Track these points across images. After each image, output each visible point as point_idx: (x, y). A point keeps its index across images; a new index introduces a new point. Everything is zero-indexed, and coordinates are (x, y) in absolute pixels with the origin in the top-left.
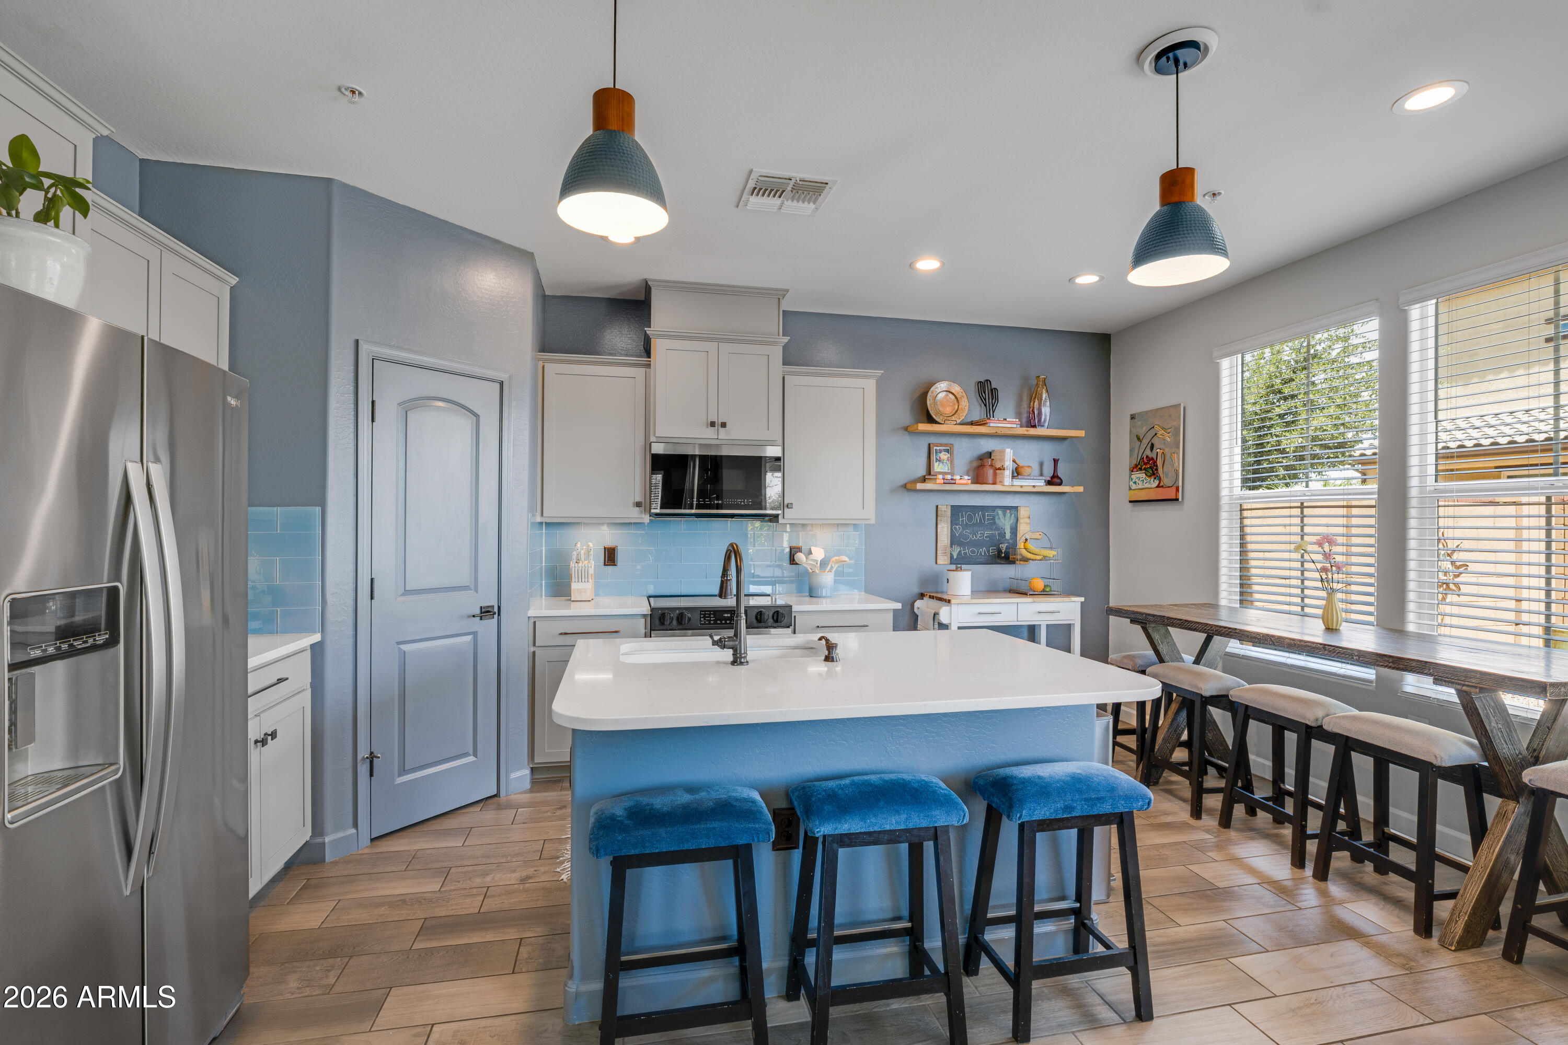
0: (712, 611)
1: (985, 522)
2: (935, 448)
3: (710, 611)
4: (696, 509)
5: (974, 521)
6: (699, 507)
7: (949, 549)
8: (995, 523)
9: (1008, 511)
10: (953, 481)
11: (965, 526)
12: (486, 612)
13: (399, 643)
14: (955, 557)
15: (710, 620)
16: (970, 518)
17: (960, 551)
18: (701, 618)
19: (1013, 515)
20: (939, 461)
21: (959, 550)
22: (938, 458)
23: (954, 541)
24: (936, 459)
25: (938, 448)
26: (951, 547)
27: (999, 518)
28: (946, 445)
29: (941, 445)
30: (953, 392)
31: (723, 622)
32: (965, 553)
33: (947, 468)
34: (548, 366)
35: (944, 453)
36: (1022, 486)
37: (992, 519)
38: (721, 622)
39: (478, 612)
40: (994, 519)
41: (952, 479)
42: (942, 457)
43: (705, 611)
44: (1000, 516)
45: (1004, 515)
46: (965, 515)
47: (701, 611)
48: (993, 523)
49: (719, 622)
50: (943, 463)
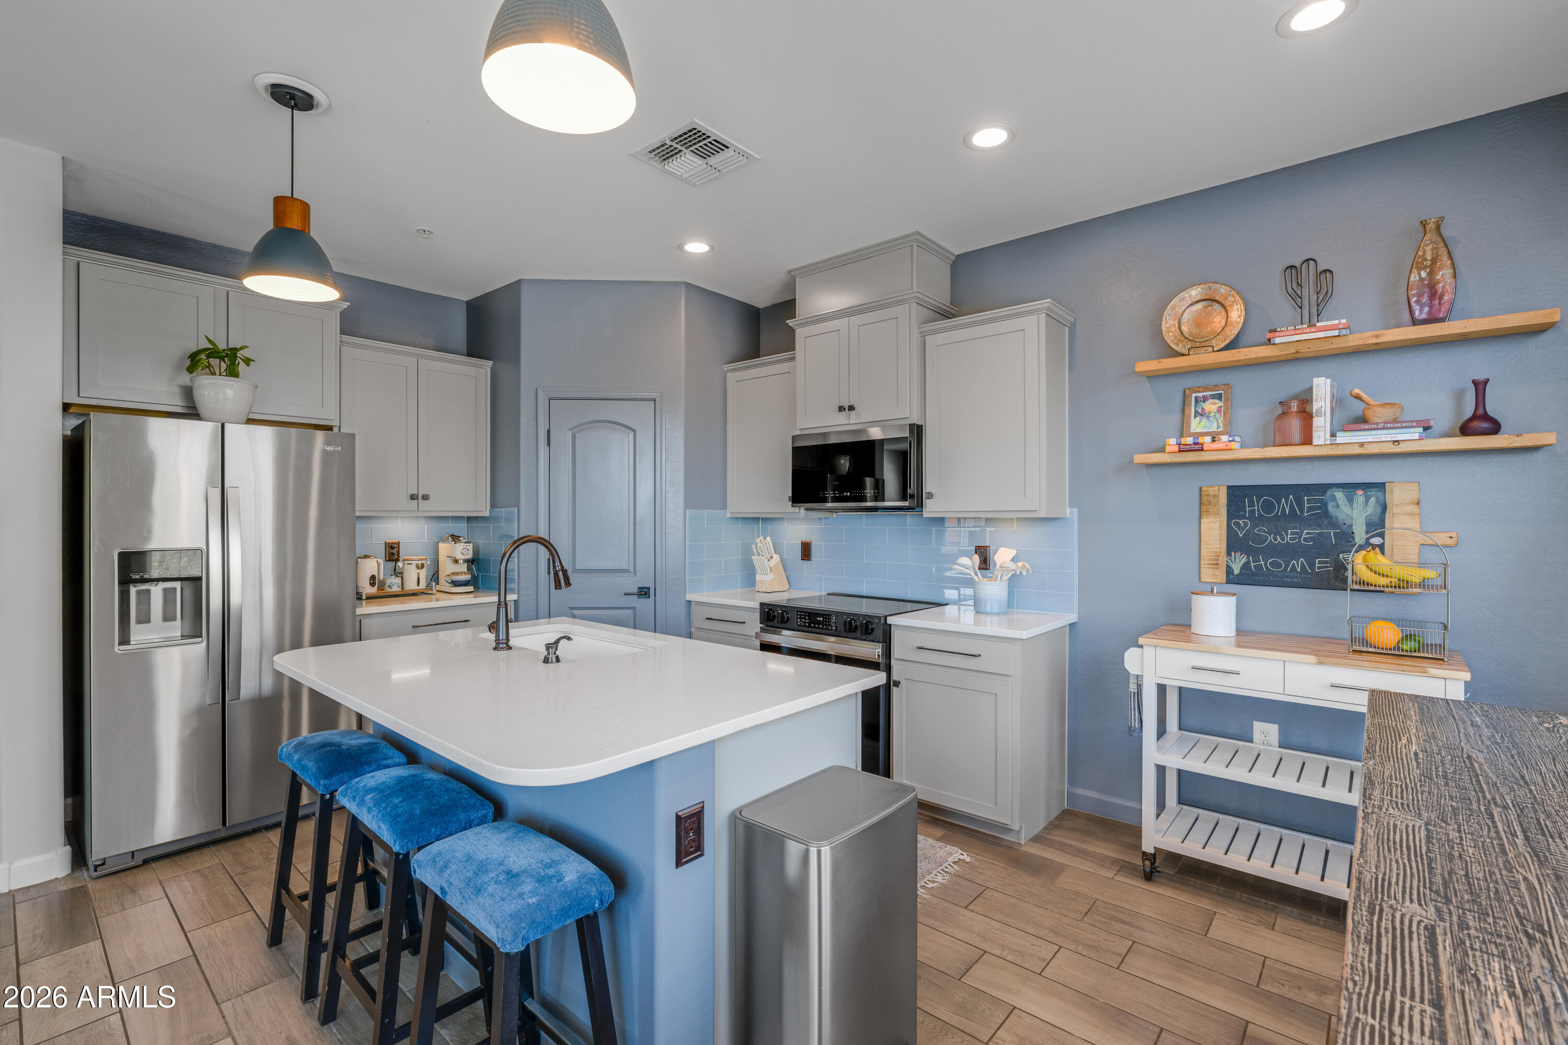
0: (807, 613)
1: (1302, 511)
2: (1194, 395)
3: (805, 612)
4: (832, 502)
5: (1277, 511)
6: (835, 500)
7: (1223, 560)
8: (1326, 513)
9: (1360, 492)
10: (1197, 447)
11: (1257, 521)
12: (644, 592)
13: (571, 608)
14: (1236, 572)
15: (805, 622)
16: (1268, 507)
17: (1248, 563)
18: (797, 618)
19: (1373, 500)
20: (1201, 415)
21: (1244, 560)
22: (1200, 411)
23: (1234, 544)
24: (1196, 412)
25: (1200, 395)
26: (1229, 554)
27: (1338, 506)
28: (1215, 387)
29: (1206, 389)
30: (1217, 298)
31: (817, 626)
32: (1259, 567)
33: (1215, 425)
34: (730, 376)
35: (1211, 401)
36: (1362, 445)
37: (1319, 508)
38: (819, 626)
39: (636, 591)
40: (1324, 505)
41: (1195, 444)
42: (1206, 408)
43: (801, 612)
44: (1340, 502)
45: (1350, 500)
46: (1258, 503)
47: (798, 612)
48: (1323, 515)
49: (812, 625)
50: (1208, 417)
